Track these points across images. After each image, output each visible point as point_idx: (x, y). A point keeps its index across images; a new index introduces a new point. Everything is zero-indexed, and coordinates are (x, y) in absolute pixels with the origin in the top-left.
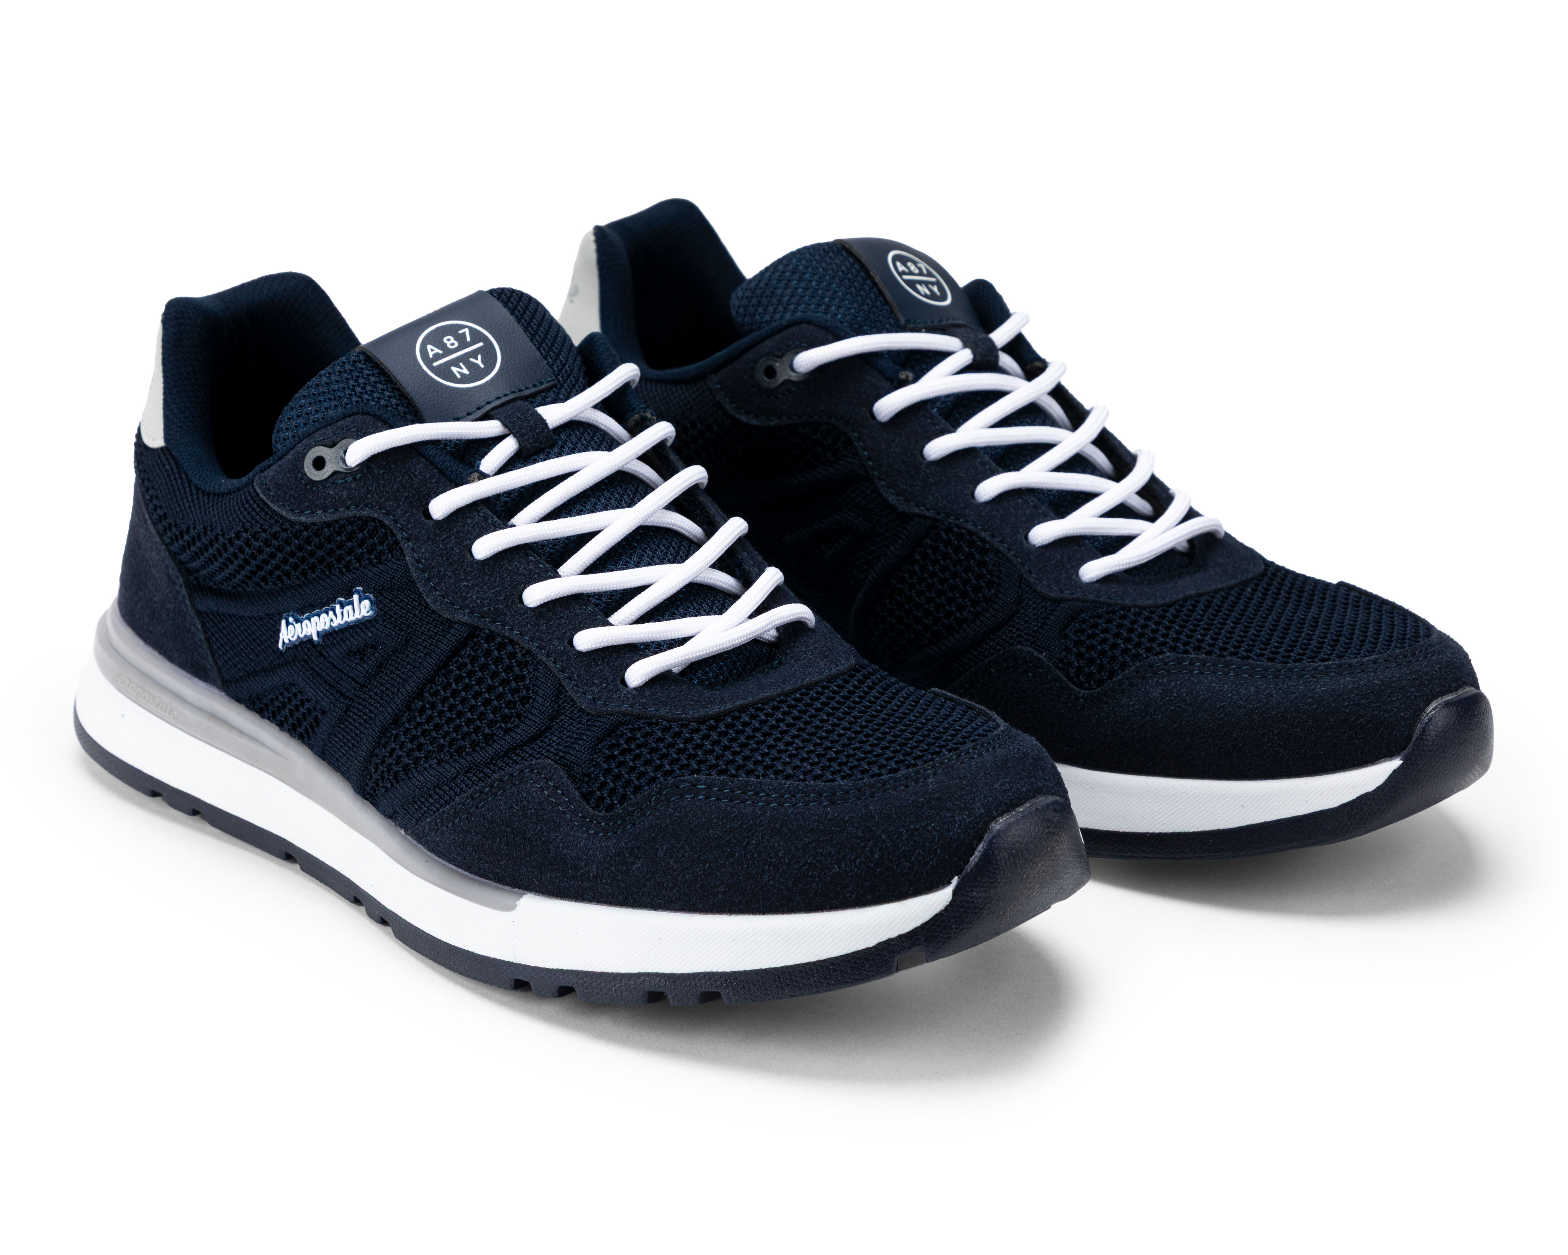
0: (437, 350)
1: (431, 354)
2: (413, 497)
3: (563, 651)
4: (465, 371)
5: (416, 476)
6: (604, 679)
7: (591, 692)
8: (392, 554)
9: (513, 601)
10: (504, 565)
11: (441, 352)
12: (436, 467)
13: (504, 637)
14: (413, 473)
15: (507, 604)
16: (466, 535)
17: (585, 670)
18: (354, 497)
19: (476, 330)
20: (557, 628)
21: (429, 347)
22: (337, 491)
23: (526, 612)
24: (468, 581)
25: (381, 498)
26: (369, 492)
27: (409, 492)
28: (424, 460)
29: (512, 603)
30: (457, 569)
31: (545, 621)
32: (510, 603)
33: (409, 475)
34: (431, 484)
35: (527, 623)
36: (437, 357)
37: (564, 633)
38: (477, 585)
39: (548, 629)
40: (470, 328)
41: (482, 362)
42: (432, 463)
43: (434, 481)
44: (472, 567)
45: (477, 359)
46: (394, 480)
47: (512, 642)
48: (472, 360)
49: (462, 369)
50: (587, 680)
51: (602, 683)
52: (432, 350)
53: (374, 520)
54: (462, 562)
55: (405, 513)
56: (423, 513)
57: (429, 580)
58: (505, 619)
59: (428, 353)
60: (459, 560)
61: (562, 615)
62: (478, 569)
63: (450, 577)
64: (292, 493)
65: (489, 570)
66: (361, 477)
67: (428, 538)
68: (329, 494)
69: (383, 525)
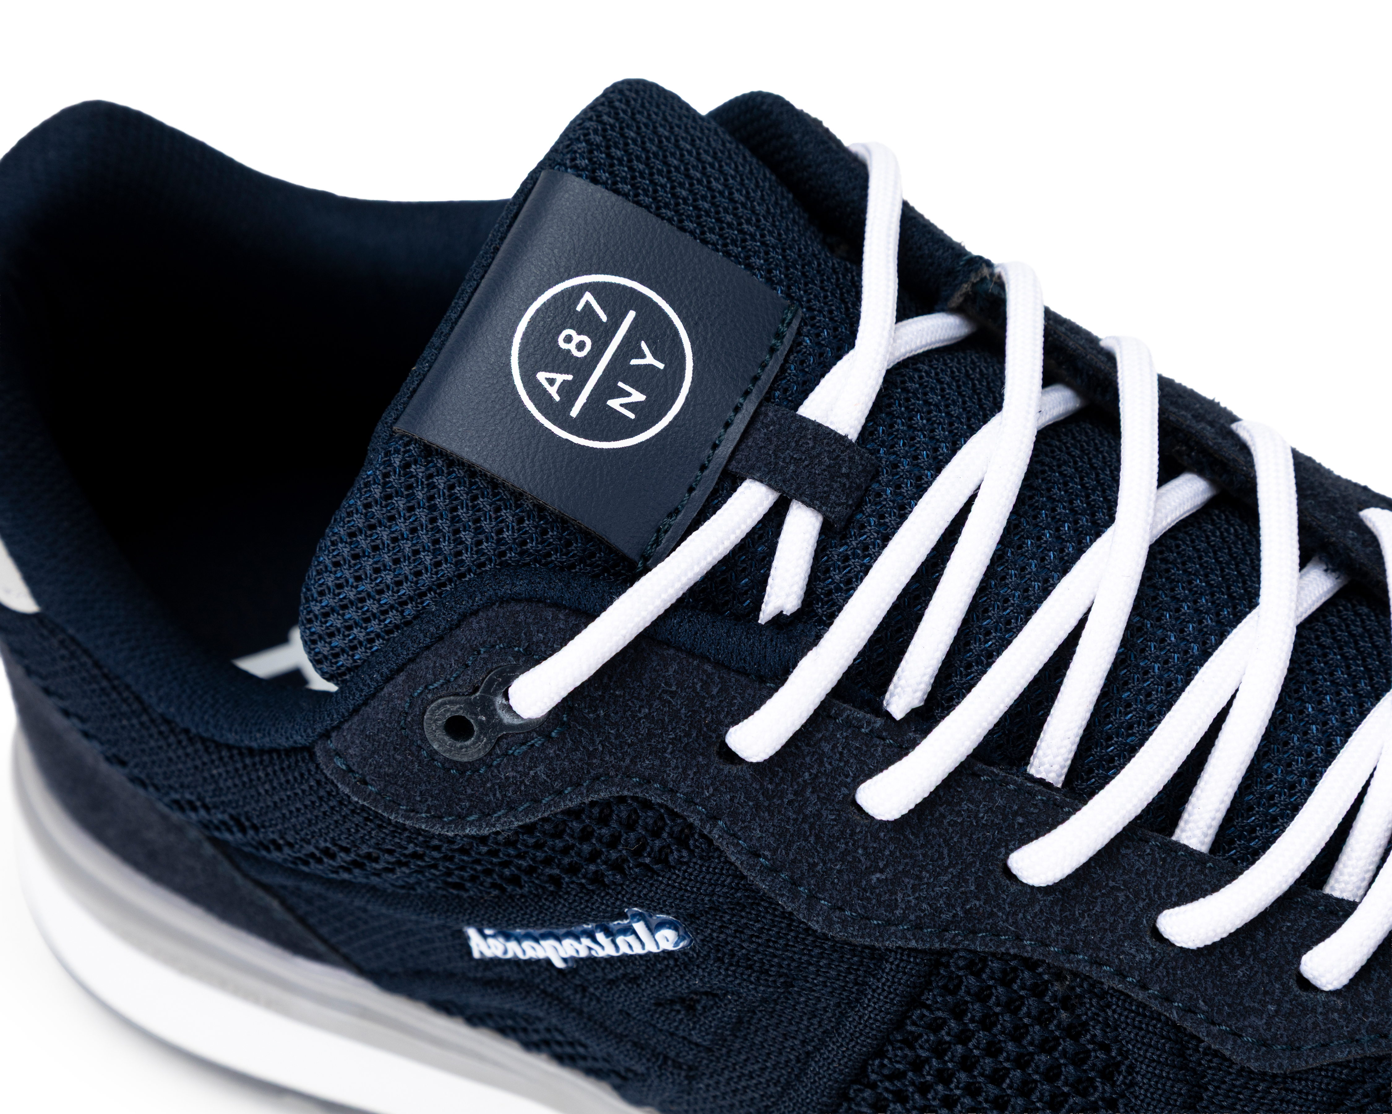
0: (560, 378)
1: (553, 391)
2: (688, 735)
3: (1152, 962)
4: (637, 397)
5: (673, 694)
6: (1266, 993)
7: (1250, 1030)
8: (687, 848)
9: (997, 886)
10: (943, 816)
11: (570, 377)
12: (704, 658)
13: (1004, 958)
14: (665, 692)
15: (988, 894)
16: (834, 778)
17: (1215, 986)
18: (563, 771)
19: (605, 284)
20: (1114, 914)
21: (542, 376)
22: (520, 769)
23: (1033, 901)
24: (882, 871)
25: (623, 760)
26: (591, 755)
27: (674, 729)
28: (672, 652)
29: (996, 889)
30: (846, 852)
31: (1084, 907)
32: (992, 892)
33: (660, 698)
34: (713, 698)
35: (1047, 921)
36: (570, 392)
37: (1136, 923)
38: (906, 873)
39: (1096, 922)
40: (591, 287)
41: (655, 356)
42: (691, 653)
43: (715, 691)
44: (876, 838)
45: (643, 356)
46: (633, 717)
47: (1031, 965)
48: (634, 362)
49: (629, 395)
50: (1229, 1006)
51: (1264, 1003)
52: (551, 382)
53: (622, 800)
54: (851, 835)
55: (685, 769)
56: (719, 754)
57: (795, 883)
58: (995, 924)
59: (545, 391)
60: (842, 832)
61: (1111, 883)
62: (891, 838)
63: (839, 872)
64: (423, 788)
65: (917, 836)
66: (560, 733)
67: (758, 806)
68: (507, 778)
69: (647, 805)
